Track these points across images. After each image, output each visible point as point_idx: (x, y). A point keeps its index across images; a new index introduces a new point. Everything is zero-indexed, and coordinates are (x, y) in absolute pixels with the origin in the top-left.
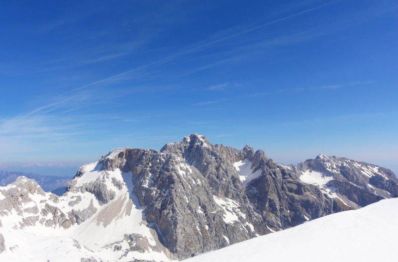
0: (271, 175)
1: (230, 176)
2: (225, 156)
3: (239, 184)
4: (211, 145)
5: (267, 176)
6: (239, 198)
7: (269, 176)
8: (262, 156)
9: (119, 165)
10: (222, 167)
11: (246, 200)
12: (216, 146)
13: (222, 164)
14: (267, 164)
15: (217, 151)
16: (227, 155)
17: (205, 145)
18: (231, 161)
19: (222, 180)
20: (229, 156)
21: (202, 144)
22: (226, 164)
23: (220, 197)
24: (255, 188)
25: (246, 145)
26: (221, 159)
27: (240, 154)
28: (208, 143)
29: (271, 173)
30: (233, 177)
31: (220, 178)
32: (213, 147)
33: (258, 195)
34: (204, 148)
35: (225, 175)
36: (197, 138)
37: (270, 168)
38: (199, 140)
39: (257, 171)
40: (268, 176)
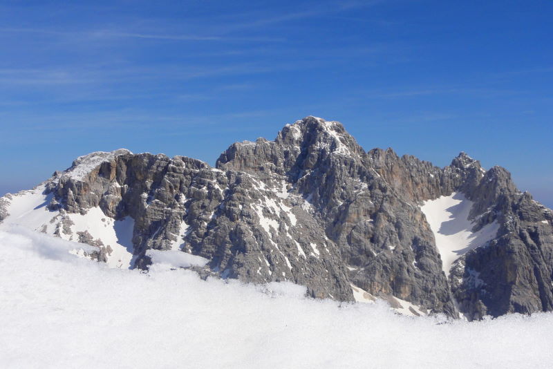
0: (523, 237)
1: (408, 238)
2: (397, 183)
3: (432, 262)
4: (360, 150)
5: (513, 242)
6: (431, 299)
7: (519, 241)
8: (503, 184)
9: (98, 199)
10: (385, 212)
11: (449, 304)
12: (375, 152)
13: (386, 205)
14: (515, 208)
15: (377, 168)
16: (404, 180)
17: (342, 149)
18: (416, 196)
19: (384, 247)
20: (410, 183)
21: (334, 145)
22: (397, 204)
23: (377, 295)
24: (477, 274)
25: (461, 154)
26: (384, 190)
27: (442, 177)
28: (351, 146)
29: (525, 232)
30: (415, 241)
31: (378, 242)
32: (364, 156)
33: (485, 291)
34: (340, 157)
35: (395, 236)
36: (321, 129)
37: (522, 218)
38: (326, 134)
39: (487, 227)
40: (516, 243)
